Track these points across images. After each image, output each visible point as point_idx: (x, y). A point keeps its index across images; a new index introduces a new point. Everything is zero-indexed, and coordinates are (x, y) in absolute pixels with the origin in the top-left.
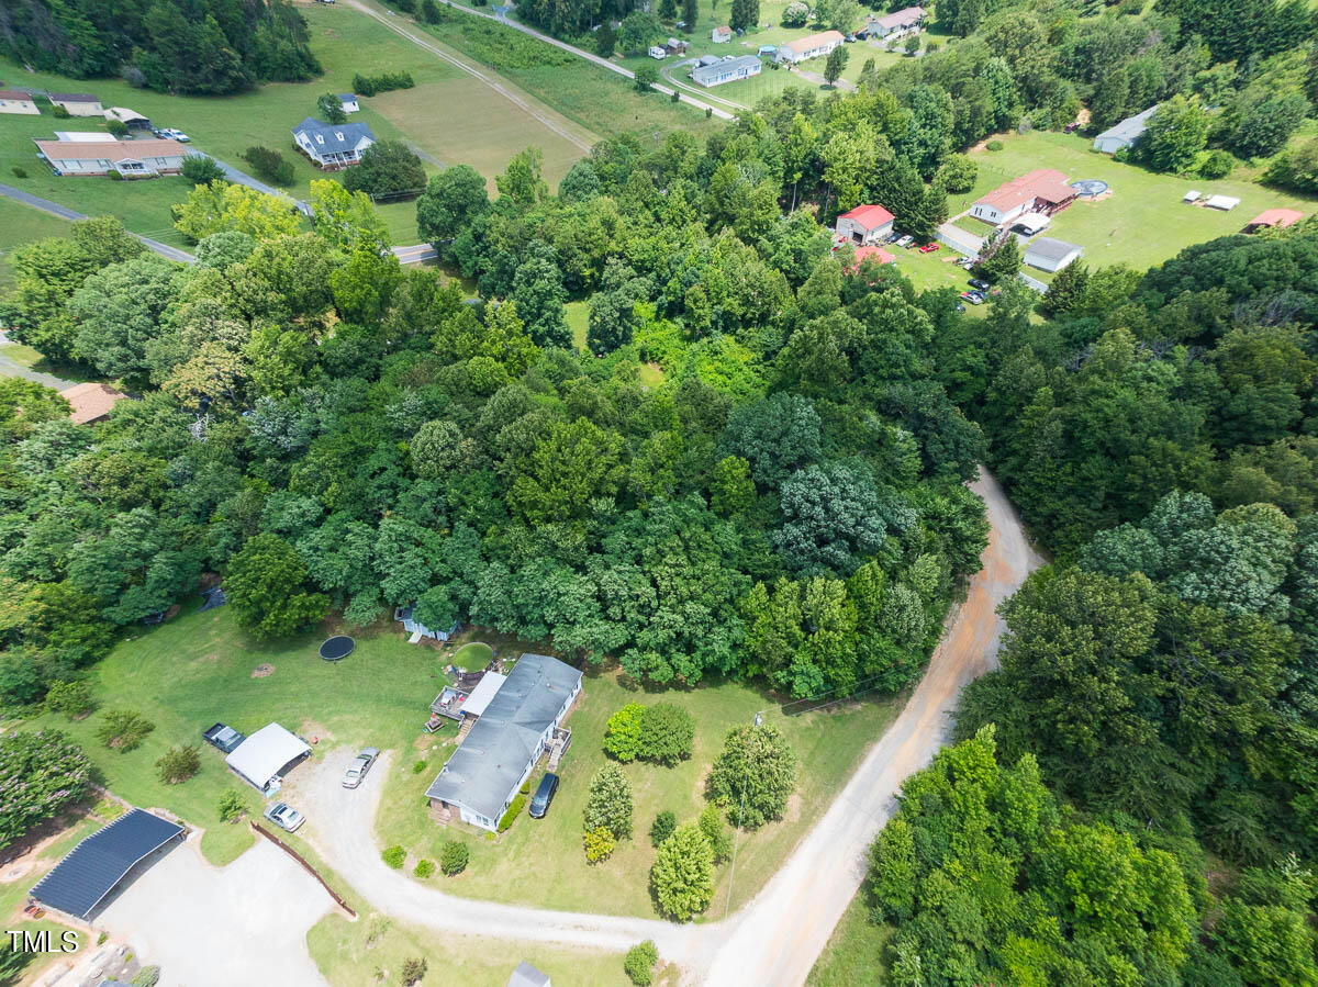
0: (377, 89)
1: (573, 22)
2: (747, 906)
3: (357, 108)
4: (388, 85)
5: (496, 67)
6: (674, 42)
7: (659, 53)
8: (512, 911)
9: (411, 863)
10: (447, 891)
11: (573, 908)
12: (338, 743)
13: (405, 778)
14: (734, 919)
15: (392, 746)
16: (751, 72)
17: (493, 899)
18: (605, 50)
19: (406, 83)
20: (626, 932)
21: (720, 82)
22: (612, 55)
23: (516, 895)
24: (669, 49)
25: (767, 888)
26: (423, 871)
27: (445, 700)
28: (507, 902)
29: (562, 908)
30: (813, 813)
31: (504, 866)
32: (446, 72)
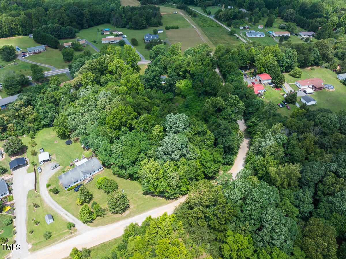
0: (170, 29)
1: (224, 19)
2: (99, 227)
3: (162, 32)
4: (172, 28)
5: (200, 26)
6: (247, 26)
7: (242, 28)
8: (58, 205)
9: (50, 188)
10: (51, 196)
11: (68, 211)
12: (56, 161)
13: (60, 172)
14: (95, 228)
15: (62, 165)
16: (262, 36)
17: (56, 202)
18: (229, 26)
19: (177, 28)
20: (73, 220)
21: (252, 37)
22: (230, 27)
23: (60, 203)
24: (244, 28)
25: (106, 226)
26: (50, 190)
27: (75, 161)
28: (58, 203)
29: (66, 210)
30: (129, 216)
31: (63, 197)
32: (189, 26)
